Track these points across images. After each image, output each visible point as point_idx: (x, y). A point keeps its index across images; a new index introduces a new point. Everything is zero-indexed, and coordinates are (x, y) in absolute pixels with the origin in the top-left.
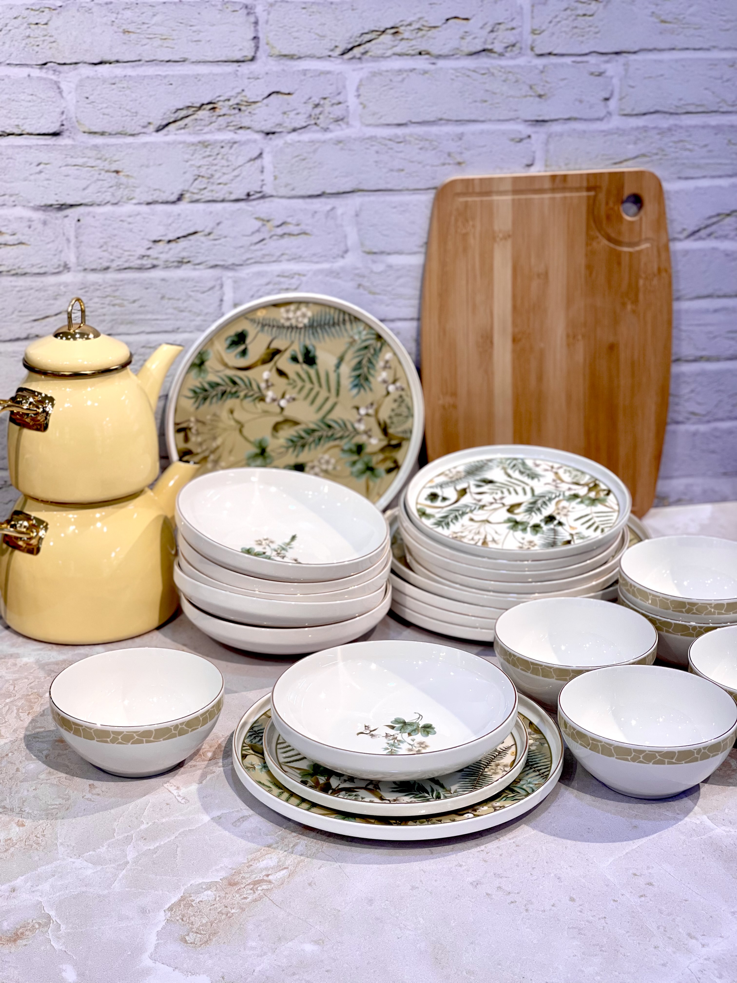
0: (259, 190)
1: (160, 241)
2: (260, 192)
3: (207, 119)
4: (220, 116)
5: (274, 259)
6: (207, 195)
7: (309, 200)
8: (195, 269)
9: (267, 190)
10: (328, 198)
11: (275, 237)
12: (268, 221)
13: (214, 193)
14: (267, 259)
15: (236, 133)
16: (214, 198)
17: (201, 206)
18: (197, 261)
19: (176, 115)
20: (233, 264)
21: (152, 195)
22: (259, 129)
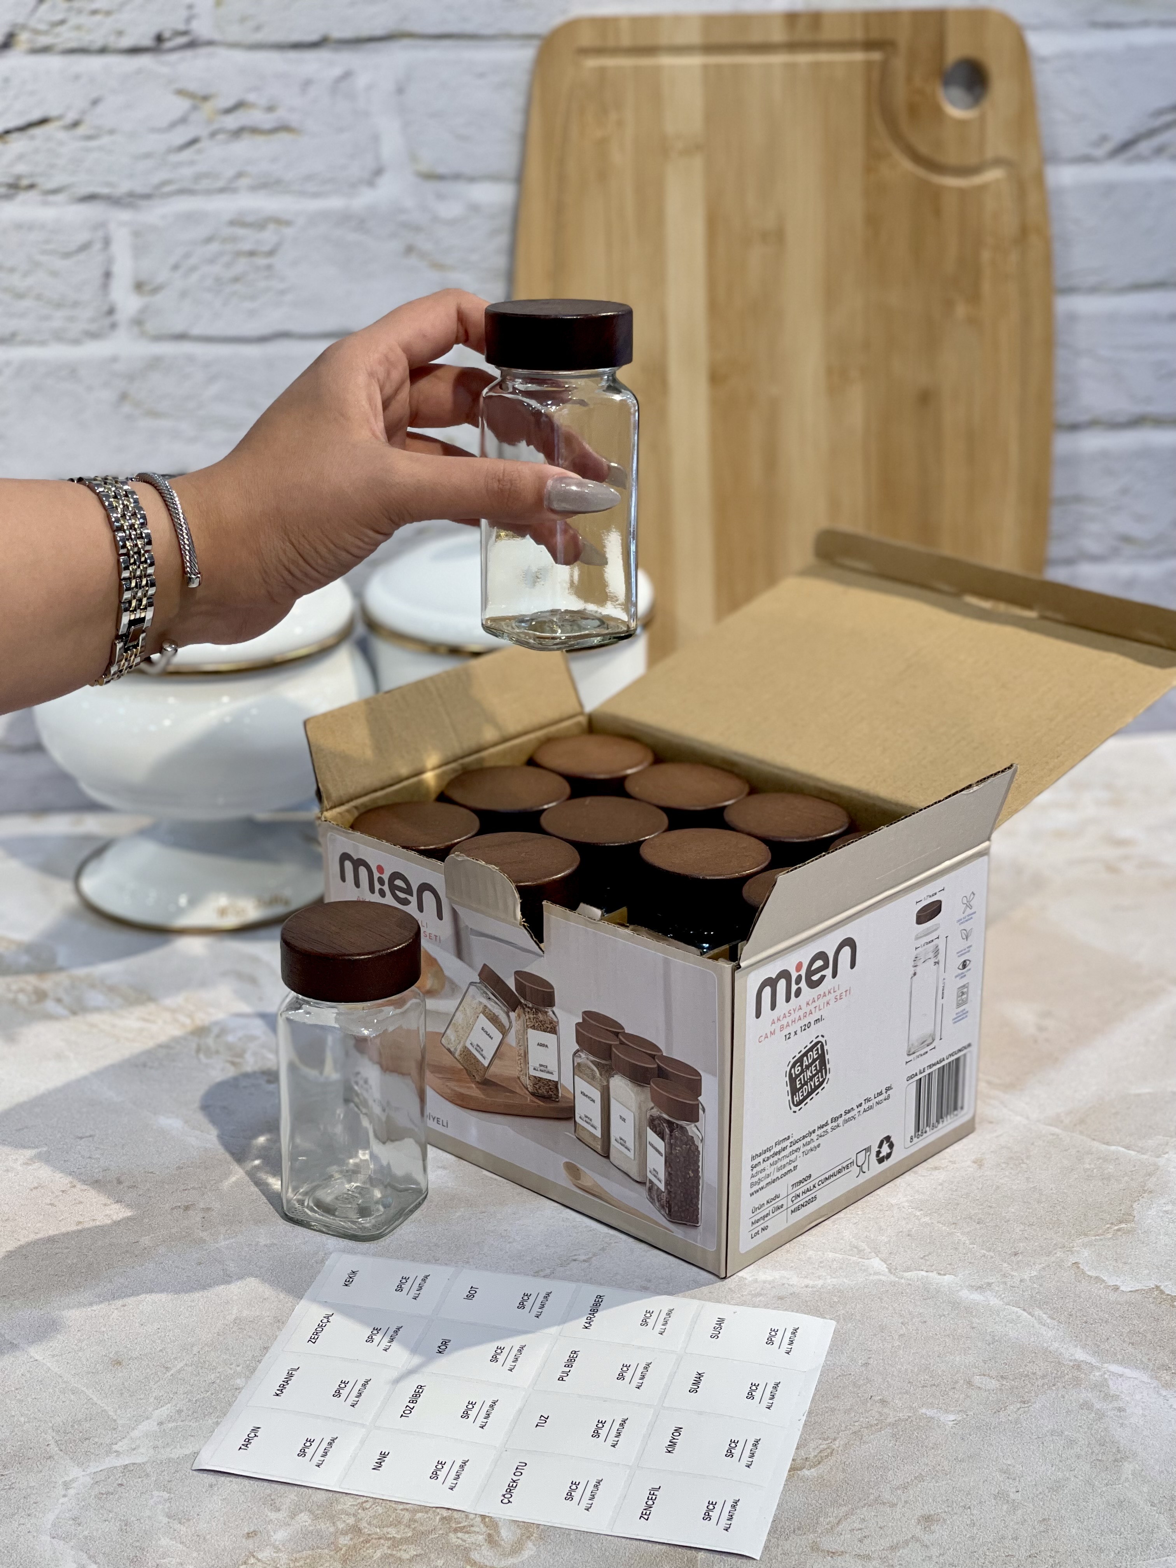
2: (185, 33)
5: (220, 184)
6: (67, 37)
7: (293, 55)
11: (221, 137)
12: (206, 98)
14: (205, 184)
17: (54, 62)
20: (131, 195)
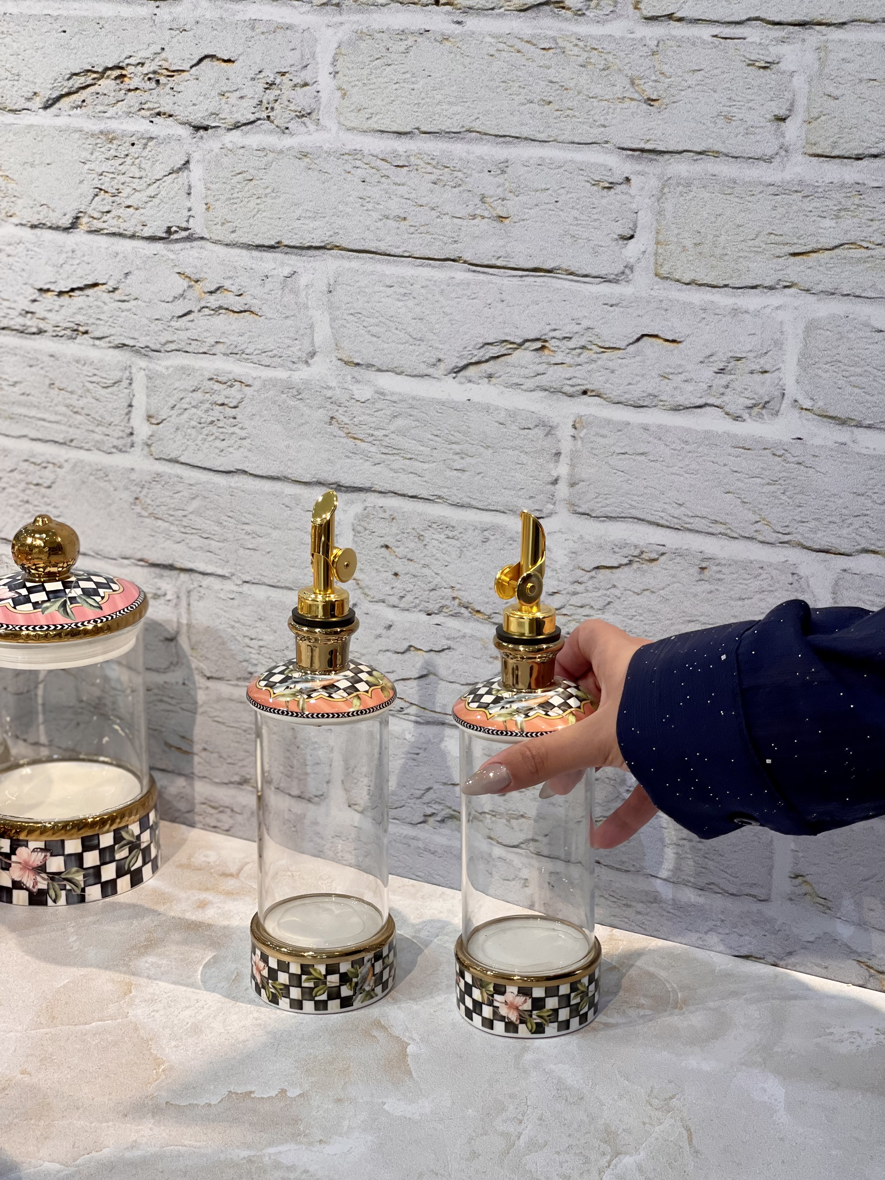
0: (184, 225)
1: (48, 290)
3: (113, 94)
4: (130, 90)
8: (94, 345)
9: (197, 227)
10: (286, 253)
13: (121, 220)
15: (152, 122)
16: (121, 231)
18: (98, 334)
19: (71, 82)
21: (38, 213)
22: (185, 120)
